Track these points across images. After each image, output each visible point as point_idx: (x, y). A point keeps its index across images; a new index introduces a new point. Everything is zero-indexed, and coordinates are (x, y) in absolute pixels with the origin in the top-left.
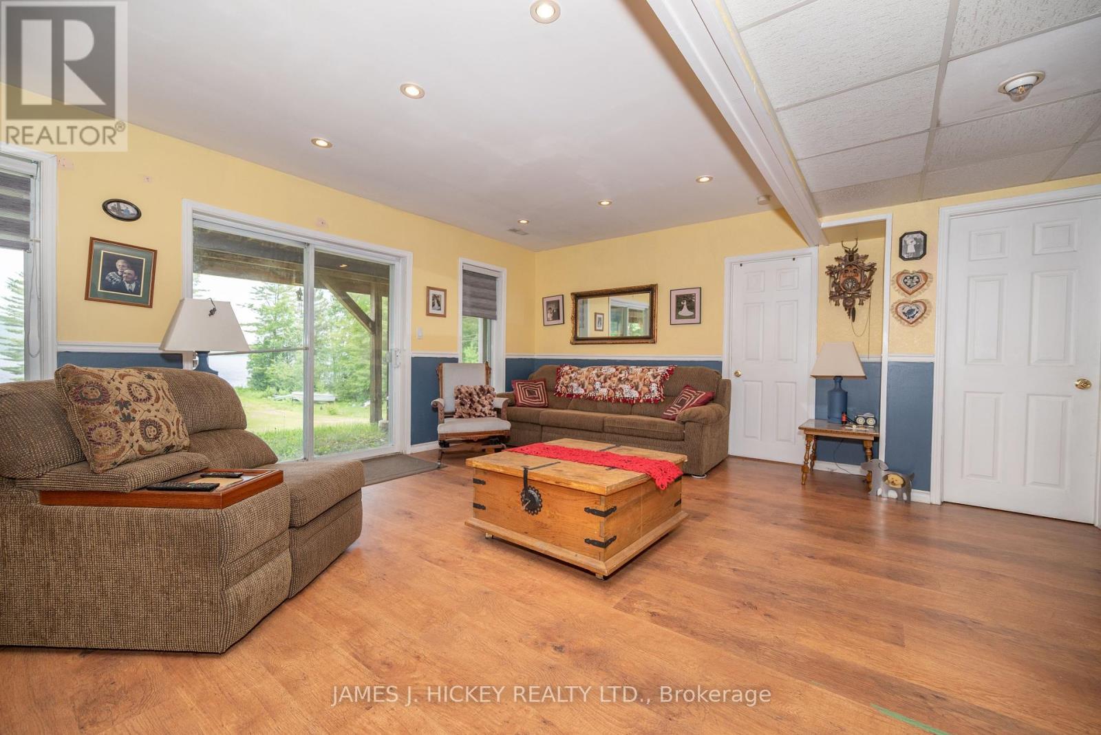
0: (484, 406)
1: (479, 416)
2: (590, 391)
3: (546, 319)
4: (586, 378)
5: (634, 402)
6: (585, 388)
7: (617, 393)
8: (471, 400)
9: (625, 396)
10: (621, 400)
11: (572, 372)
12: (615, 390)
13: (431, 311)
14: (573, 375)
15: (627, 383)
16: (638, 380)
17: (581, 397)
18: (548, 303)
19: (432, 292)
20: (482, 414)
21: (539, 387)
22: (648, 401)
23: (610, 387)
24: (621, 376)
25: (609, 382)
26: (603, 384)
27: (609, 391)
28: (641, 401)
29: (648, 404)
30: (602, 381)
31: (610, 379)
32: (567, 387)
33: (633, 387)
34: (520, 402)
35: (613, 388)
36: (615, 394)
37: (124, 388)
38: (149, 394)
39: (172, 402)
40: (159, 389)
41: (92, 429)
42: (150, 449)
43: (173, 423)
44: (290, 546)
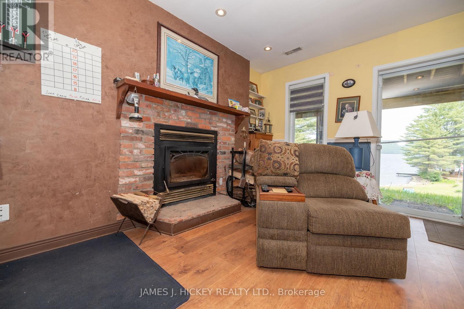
37: (272, 148)
38: (282, 151)
39: (293, 156)
40: (288, 150)
41: (259, 161)
42: (275, 172)
43: (288, 164)
44: (307, 241)
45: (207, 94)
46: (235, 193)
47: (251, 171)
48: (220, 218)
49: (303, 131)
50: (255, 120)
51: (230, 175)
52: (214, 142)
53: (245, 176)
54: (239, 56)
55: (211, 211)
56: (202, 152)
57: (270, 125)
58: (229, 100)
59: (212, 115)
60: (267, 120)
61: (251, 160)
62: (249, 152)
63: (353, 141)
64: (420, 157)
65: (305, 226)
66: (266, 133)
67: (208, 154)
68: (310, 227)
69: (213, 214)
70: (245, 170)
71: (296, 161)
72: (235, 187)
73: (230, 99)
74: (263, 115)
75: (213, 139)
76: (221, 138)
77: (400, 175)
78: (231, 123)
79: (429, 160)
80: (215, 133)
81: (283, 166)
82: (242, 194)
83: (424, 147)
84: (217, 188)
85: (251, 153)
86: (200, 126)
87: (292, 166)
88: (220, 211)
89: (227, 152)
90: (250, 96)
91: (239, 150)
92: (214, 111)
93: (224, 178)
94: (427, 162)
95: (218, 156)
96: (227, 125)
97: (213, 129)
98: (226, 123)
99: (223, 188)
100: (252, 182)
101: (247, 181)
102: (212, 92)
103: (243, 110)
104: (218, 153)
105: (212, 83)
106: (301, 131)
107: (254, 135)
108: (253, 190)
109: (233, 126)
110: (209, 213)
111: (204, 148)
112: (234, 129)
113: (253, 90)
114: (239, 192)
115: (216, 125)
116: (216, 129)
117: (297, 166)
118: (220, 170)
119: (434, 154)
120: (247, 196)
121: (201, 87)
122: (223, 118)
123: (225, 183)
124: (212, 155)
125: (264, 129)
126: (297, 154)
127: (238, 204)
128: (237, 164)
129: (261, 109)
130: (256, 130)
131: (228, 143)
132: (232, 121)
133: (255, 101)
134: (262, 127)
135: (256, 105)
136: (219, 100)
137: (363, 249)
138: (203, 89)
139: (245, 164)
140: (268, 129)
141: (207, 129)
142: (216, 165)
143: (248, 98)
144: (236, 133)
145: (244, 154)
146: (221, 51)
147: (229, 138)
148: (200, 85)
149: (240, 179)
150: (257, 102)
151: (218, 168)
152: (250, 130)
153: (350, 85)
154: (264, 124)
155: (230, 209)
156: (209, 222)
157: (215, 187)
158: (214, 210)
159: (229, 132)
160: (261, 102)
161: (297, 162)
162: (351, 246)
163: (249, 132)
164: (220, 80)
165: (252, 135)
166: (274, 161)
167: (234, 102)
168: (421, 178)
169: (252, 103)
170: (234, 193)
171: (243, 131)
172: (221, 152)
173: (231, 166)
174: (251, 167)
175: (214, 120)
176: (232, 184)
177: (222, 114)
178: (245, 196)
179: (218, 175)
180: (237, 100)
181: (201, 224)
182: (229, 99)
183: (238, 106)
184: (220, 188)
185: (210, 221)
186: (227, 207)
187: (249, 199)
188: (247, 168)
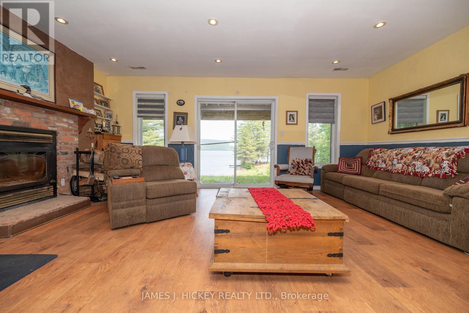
0: (305, 170)
1: (301, 175)
2: (389, 166)
3: (373, 119)
4: (388, 157)
5: (424, 176)
6: (386, 163)
7: (410, 168)
8: (298, 166)
9: (417, 171)
10: (411, 174)
11: (381, 153)
12: (408, 166)
13: (289, 122)
14: (380, 155)
15: (419, 160)
16: (431, 158)
17: (382, 169)
18: (375, 109)
19: (289, 113)
20: (303, 174)
21: (356, 162)
22: (438, 176)
23: (405, 163)
24: (416, 154)
25: (404, 159)
26: (399, 161)
27: (403, 166)
28: (430, 175)
29: (436, 178)
30: (399, 158)
31: (405, 157)
32: (375, 162)
33: (424, 164)
34: (340, 170)
35: (407, 164)
36: (408, 169)
37: (121, 149)
38: (129, 151)
39: (137, 154)
40: (134, 150)
41: (110, 159)
42: (124, 166)
43: (134, 160)
44: (146, 204)
45: (41, 92)
46: (83, 192)
47: (100, 169)
48: (68, 214)
49: (156, 129)
50: (102, 121)
51: (74, 175)
52: (52, 142)
53: (93, 174)
54: (80, 56)
55: (57, 209)
56: (37, 153)
57: (119, 127)
58: (70, 101)
59: (48, 115)
60: (115, 122)
61: (100, 159)
62: (97, 152)
63: (181, 143)
64: (242, 153)
65: (144, 196)
66: (114, 134)
67: (46, 155)
68: (147, 195)
69: (60, 211)
70: (94, 169)
71: (139, 158)
72: (81, 186)
73: (71, 98)
74: (111, 116)
75: (51, 139)
76: (61, 139)
77: (231, 166)
78: (73, 123)
79: (246, 155)
80: (54, 133)
81: (130, 162)
82: (91, 191)
83: (243, 146)
84: (58, 190)
85: (99, 152)
86: (33, 126)
87: (137, 161)
88: (67, 207)
89: (69, 153)
90: (95, 97)
91: (86, 151)
92: (52, 110)
93: (67, 178)
94: (245, 156)
95: (58, 156)
96: (69, 126)
97: (50, 128)
98: (67, 123)
99: (66, 189)
100: (102, 179)
101: (97, 178)
102: (47, 91)
103: (89, 112)
104: (58, 154)
105: (48, 81)
106: (155, 129)
107: (102, 135)
108: (103, 185)
109: (76, 126)
110: (55, 210)
111: (39, 149)
112: (77, 129)
113: (98, 91)
114: (87, 190)
115: (55, 124)
116: (54, 129)
117: (140, 162)
118: (61, 170)
119: (248, 150)
120: (96, 192)
121: (32, 83)
122: (62, 118)
123: (68, 183)
124: (51, 155)
125: (112, 130)
126: (141, 153)
127: (87, 200)
128: (83, 164)
129: (108, 110)
130: (103, 131)
131: (70, 143)
132: (75, 122)
133: (101, 102)
134: (110, 127)
135: (102, 106)
136: (57, 99)
137: (176, 202)
138: (34, 86)
139: (94, 163)
140: (116, 130)
141: (43, 128)
142: (56, 166)
143: (93, 99)
144: (79, 133)
145: (92, 154)
146: (58, 49)
147: (72, 138)
148: (31, 81)
149: (88, 177)
150: (103, 104)
151: (59, 168)
152: (96, 131)
153: (182, 104)
154: (112, 126)
155: (78, 205)
156: (55, 219)
157: (55, 189)
158: (60, 208)
159: (71, 132)
160: (108, 104)
161: (141, 159)
162: (170, 202)
163: (95, 132)
164: (57, 78)
165: (98, 136)
166: (123, 159)
167: (76, 103)
168: (242, 167)
169: (97, 104)
170: (80, 192)
171: (89, 132)
172: (61, 152)
173: (75, 167)
174: (99, 166)
175: (51, 119)
176: (78, 183)
177: (62, 114)
178: (94, 192)
179: (59, 177)
180: (80, 101)
181: (46, 222)
182: (69, 99)
183: (81, 108)
184: (62, 189)
185: (57, 218)
186: (75, 204)
187: (99, 195)
188: (95, 167)
